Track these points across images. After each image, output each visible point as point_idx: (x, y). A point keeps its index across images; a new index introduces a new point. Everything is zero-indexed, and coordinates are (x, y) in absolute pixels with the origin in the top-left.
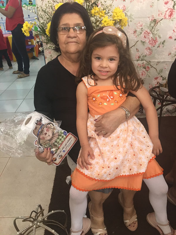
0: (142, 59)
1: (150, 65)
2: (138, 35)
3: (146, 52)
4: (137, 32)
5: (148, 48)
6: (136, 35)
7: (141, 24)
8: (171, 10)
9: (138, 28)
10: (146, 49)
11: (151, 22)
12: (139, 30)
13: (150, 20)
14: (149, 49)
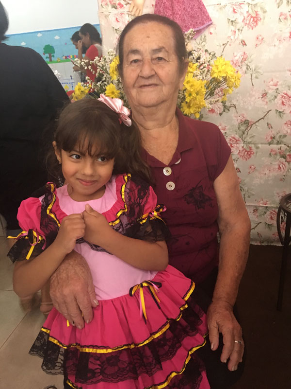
10: (285, 124)
12: (271, 92)
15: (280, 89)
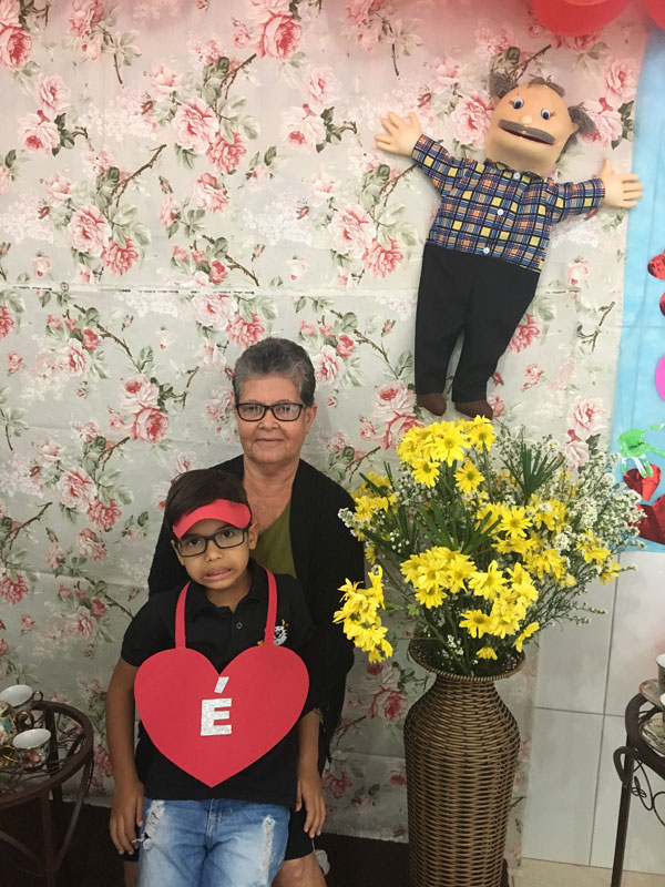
0: (72, 570)
1: (106, 597)
2: (47, 484)
3: (84, 546)
4: (42, 472)
5: (88, 533)
6: (42, 482)
7: (54, 448)
8: (155, 413)
9: (44, 460)
11: (85, 443)
13: (84, 437)
14: (93, 536)
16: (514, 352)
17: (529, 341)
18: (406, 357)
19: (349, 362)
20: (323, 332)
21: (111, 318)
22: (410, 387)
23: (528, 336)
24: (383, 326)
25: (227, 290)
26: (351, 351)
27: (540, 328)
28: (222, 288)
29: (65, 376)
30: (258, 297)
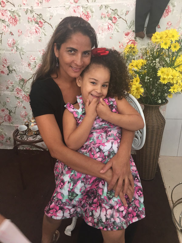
2: (33, 68)
6: (31, 68)
7: (34, 57)
12: (32, 63)
13: (42, 54)
15: (36, 62)
16: (164, 18)
17: (168, 14)
18: (132, 22)
19: (116, 25)
20: (108, 16)
21: (46, 16)
22: (133, 31)
23: (168, 13)
24: (126, 13)
25: (79, 5)
26: (116, 21)
27: (171, 10)
28: (77, 4)
29: (34, 36)
30: (88, 6)
